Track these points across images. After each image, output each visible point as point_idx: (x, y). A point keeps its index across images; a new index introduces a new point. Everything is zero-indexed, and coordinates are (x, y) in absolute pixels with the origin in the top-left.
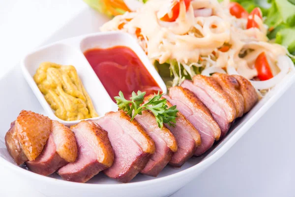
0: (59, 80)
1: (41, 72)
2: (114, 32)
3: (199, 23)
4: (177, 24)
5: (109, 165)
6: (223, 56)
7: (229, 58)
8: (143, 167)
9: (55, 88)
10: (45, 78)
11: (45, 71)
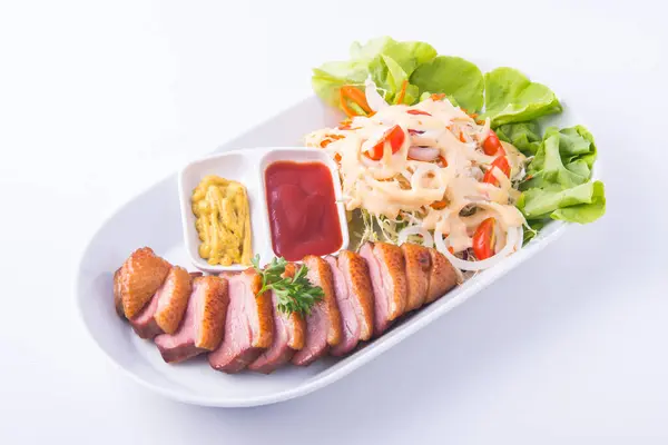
0: (216, 205)
1: (202, 186)
2: (314, 149)
3: (409, 169)
4: (380, 166)
5: (212, 349)
6: (433, 214)
7: (440, 219)
8: (252, 362)
9: (209, 213)
10: (203, 198)
11: (207, 189)
